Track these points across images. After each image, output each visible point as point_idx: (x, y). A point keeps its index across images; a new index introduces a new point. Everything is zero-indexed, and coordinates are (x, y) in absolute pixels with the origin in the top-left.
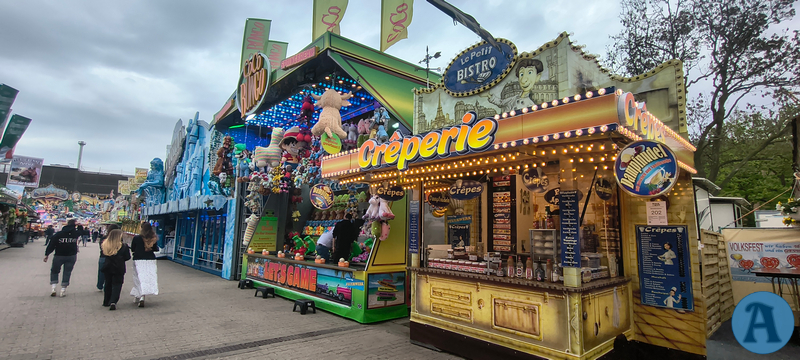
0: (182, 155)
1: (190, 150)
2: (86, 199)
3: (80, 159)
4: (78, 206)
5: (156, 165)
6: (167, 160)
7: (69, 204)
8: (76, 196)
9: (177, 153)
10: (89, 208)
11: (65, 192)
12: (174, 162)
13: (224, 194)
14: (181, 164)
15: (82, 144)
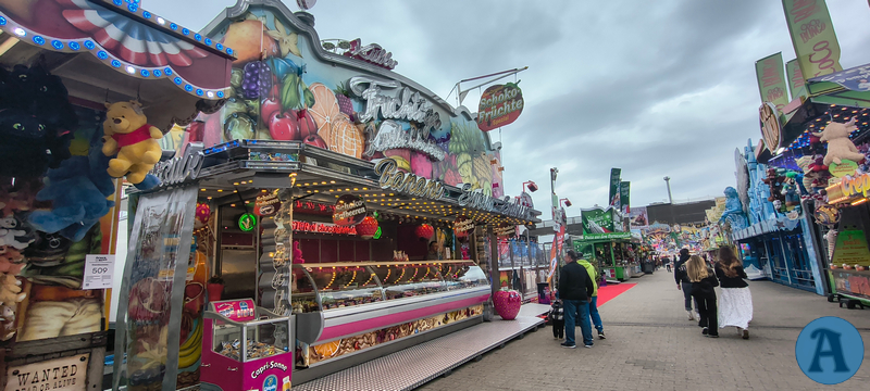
2: (685, 229)
3: (669, 194)
4: (680, 236)
5: (730, 193)
6: (738, 187)
7: (673, 235)
10: (691, 237)
11: (667, 226)
12: (744, 189)
14: (750, 190)
15: (667, 179)
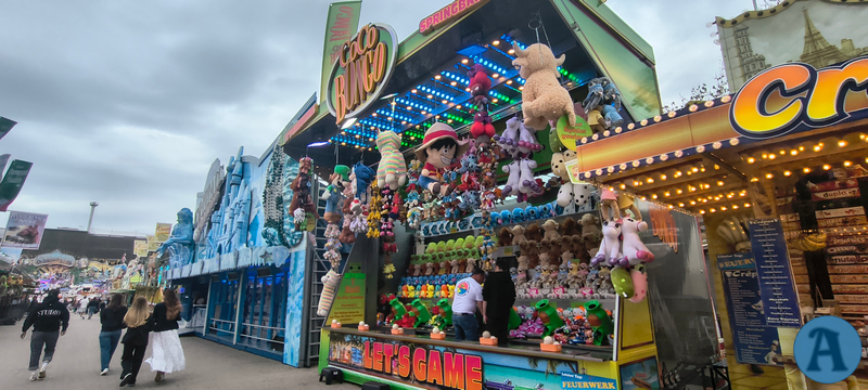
0: (220, 201)
1: (231, 195)
2: (95, 265)
3: (90, 221)
4: (84, 273)
5: (184, 216)
6: (198, 211)
7: (75, 270)
8: (83, 262)
9: (212, 200)
10: (98, 275)
11: (71, 258)
12: (208, 211)
13: (286, 244)
14: (218, 213)
15: (94, 205)
